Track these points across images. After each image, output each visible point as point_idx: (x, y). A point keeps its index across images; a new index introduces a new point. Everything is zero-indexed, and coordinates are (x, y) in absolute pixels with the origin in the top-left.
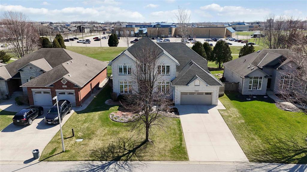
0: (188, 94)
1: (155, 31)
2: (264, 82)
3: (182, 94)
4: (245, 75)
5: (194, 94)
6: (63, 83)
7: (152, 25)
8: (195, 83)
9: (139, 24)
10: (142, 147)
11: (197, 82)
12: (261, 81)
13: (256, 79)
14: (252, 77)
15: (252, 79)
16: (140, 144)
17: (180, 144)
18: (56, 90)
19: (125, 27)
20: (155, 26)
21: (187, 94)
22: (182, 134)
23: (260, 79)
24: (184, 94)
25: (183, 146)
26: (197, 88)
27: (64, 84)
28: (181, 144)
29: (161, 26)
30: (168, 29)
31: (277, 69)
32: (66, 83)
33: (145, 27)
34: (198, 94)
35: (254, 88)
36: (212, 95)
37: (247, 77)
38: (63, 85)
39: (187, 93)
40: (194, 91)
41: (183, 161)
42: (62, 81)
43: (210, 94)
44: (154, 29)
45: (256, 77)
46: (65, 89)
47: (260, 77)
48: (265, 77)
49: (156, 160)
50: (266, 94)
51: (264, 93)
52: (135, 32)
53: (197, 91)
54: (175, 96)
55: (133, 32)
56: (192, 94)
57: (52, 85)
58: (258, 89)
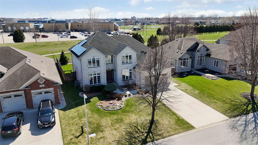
1: (52, 26)
2: (189, 61)
4: (178, 58)
6: (40, 82)
7: (47, 21)
9: (22, 20)
10: (153, 126)
12: (188, 61)
13: (185, 60)
14: (182, 59)
15: (182, 60)
16: (149, 125)
18: (32, 91)
19: (17, 22)
20: (49, 22)
23: (187, 60)
25: (180, 118)
27: (42, 83)
28: (178, 117)
29: (55, 22)
30: (64, 24)
31: (197, 51)
32: (43, 82)
33: (39, 22)
37: (180, 59)
38: (40, 84)
41: (192, 129)
42: (39, 81)
44: (50, 24)
45: (185, 59)
46: (43, 88)
47: (187, 59)
48: (190, 58)
49: (174, 135)
50: (191, 70)
51: (189, 70)
52: (31, 28)
55: (28, 27)
57: (27, 86)
58: (186, 68)
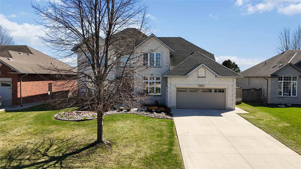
0: (188, 91)
3: (178, 91)
4: (271, 73)
5: (197, 91)
8: (198, 73)
11: (201, 71)
12: (295, 83)
13: (287, 80)
14: (282, 77)
15: (282, 80)
17: (167, 150)
21: (186, 91)
22: (176, 137)
23: (293, 80)
24: (181, 91)
25: (174, 152)
26: (201, 82)
28: (170, 150)
34: (203, 91)
35: (285, 93)
36: (225, 93)
37: (274, 76)
39: (186, 89)
40: (197, 87)
43: (222, 91)
45: (287, 77)
47: (293, 78)
53: (201, 85)
54: (169, 94)
56: (193, 91)
58: (292, 96)
